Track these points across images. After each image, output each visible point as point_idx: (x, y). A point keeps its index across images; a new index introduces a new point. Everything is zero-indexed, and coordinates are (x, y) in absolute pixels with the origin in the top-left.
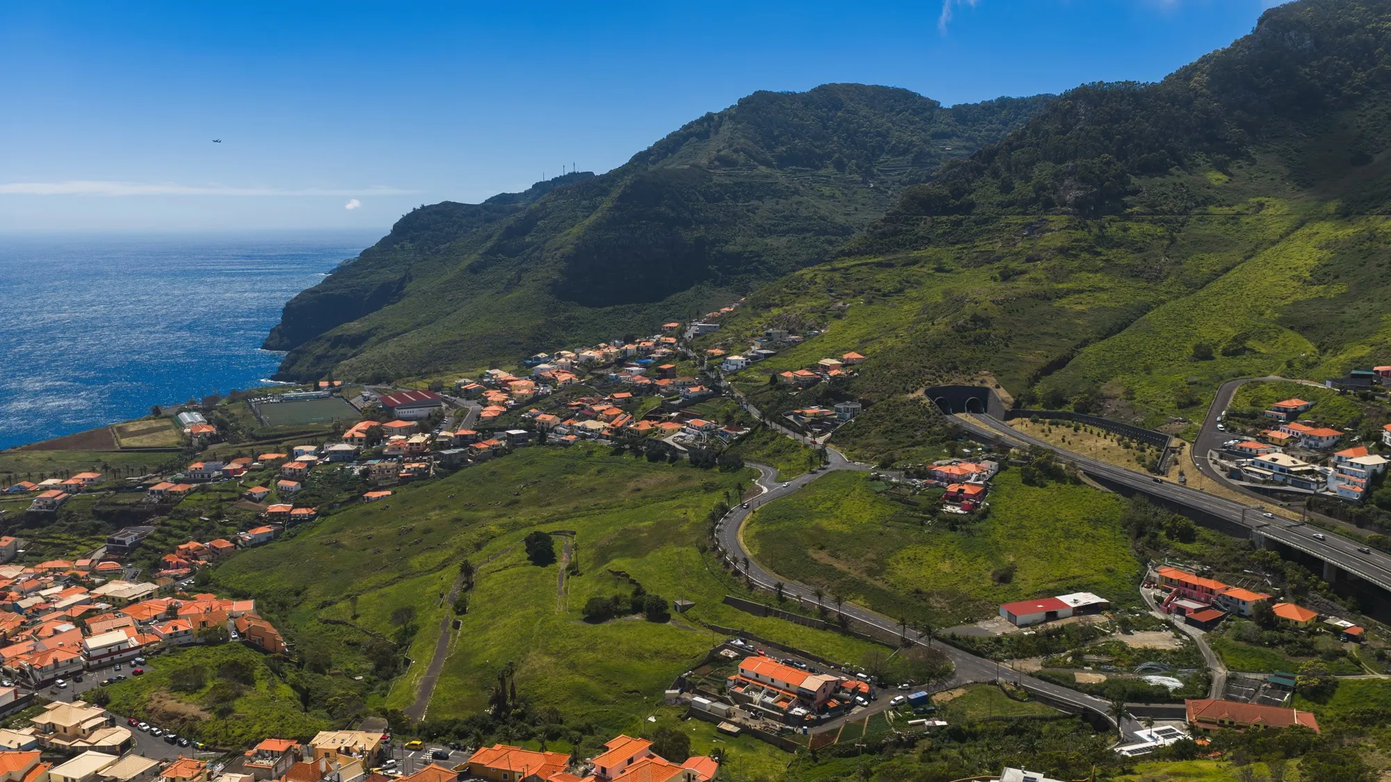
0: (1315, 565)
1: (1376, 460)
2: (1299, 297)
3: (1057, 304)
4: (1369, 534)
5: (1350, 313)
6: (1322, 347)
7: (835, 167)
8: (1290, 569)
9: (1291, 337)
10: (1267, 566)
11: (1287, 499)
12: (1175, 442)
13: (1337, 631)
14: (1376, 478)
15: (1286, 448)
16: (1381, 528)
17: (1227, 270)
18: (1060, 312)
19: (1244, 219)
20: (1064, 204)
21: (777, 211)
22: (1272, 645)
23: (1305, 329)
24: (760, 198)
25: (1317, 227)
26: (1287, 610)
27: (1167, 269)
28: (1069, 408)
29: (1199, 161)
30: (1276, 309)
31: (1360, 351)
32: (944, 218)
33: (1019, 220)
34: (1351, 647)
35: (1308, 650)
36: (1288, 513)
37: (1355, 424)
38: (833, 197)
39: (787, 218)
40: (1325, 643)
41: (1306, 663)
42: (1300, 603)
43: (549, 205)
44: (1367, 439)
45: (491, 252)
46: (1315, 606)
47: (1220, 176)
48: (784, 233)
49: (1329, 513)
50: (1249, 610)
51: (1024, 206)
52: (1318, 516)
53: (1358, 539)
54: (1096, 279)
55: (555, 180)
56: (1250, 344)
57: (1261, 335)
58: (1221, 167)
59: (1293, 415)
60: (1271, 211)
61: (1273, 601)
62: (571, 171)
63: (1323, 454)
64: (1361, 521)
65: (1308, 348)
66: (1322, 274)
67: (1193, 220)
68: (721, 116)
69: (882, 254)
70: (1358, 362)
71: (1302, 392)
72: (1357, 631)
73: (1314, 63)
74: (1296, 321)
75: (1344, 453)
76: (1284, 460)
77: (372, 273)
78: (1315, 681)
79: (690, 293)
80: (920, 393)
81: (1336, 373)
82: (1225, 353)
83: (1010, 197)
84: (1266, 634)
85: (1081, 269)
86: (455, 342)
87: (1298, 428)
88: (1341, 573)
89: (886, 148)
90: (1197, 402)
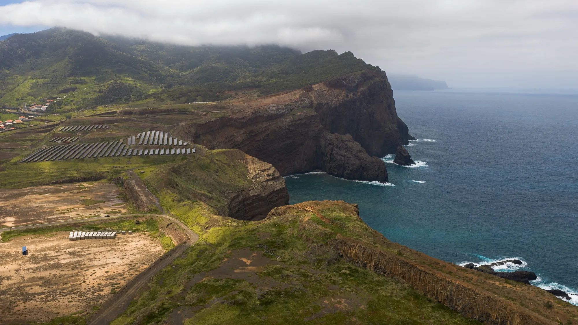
2: (29, 91)
5: (38, 93)
6: (35, 98)
9: (30, 97)
12: (20, 109)
17: (15, 88)
19: (15, 79)
23: (32, 96)
25: (28, 81)
27: (5, 88)
29: (3, 68)
30: (26, 93)
31: (41, 98)
47: (8, 71)
56: (24, 98)
57: (25, 97)
58: (8, 70)
59: (35, 104)
60: (19, 78)
65: (33, 98)
66: (32, 88)
67: (6, 79)
73: (20, 50)
74: (29, 94)
76: (36, 108)
82: (21, 99)
90: (20, 105)
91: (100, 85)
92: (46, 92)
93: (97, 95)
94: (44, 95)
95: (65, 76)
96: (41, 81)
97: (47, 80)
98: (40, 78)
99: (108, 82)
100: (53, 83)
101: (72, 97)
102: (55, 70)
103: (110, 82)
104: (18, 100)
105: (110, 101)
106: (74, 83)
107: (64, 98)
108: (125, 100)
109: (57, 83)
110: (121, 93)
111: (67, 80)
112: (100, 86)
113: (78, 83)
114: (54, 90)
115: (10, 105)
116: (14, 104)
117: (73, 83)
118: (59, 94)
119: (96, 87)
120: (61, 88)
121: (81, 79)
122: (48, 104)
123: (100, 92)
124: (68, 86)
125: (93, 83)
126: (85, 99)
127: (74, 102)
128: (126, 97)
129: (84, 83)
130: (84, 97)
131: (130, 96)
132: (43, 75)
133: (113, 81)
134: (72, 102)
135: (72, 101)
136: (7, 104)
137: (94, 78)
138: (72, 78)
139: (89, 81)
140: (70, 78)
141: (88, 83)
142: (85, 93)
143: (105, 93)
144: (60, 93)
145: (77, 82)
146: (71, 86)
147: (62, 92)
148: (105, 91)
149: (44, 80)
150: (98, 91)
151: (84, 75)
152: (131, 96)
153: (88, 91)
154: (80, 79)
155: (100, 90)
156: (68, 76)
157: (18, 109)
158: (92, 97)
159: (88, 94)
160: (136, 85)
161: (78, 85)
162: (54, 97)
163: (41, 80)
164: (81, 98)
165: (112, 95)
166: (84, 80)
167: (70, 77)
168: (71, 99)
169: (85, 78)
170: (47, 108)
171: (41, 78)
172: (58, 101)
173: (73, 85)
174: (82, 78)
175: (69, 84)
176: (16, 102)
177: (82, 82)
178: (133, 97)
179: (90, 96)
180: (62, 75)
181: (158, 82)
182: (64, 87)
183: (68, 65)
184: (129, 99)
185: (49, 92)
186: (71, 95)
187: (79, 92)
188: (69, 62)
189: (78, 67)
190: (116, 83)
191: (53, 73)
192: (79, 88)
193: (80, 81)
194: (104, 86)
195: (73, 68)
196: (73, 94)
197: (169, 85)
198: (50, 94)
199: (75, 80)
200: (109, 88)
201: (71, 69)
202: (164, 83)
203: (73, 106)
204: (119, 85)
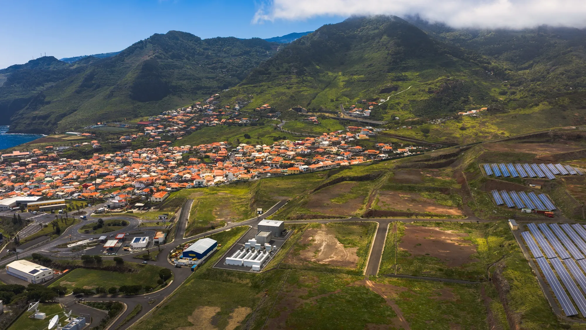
3: (302, 93)
5: (353, 93)
7: (187, 59)
9: (346, 98)
12: (339, 113)
18: (303, 95)
19: (325, 76)
20: (294, 73)
21: (180, 73)
23: (347, 96)
24: (173, 69)
27: (317, 86)
28: (317, 110)
29: (313, 63)
30: (340, 93)
32: (265, 76)
33: (283, 76)
38: (190, 69)
39: (183, 75)
43: (96, 70)
44: (367, 109)
45: (81, 86)
47: (318, 67)
48: (184, 80)
51: (284, 73)
54: (305, 88)
55: (38, 59)
56: (339, 99)
58: (318, 65)
60: (330, 74)
62: (44, 56)
65: (349, 99)
67: (317, 76)
68: (146, 41)
69: (253, 84)
73: (329, 42)
76: (357, 112)
77: (7, 96)
79: (167, 97)
80: (291, 109)
82: (336, 101)
83: (279, 71)
85: (302, 86)
86: (106, 113)
89: (196, 53)
90: (338, 108)
91: (426, 83)
92: (363, 91)
93: (429, 96)
94: (361, 95)
95: (384, 72)
96: (355, 78)
97: (362, 76)
98: (352, 75)
99: (437, 78)
100: (370, 81)
101: (397, 98)
102: (371, 64)
103: (440, 78)
104: (332, 101)
105: (445, 104)
106: (396, 81)
107: (388, 99)
108: (462, 103)
109: (375, 81)
110: (456, 94)
111: (387, 77)
112: (427, 84)
113: (400, 80)
114: (372, 89)
115: (326, 107)
116: (331, 106)
117: (394, 80)
118: (380, 94)
119: (422, 85)
120: (381, 87)
122: (371, 107)
123: (430, 92)
124: (389, 85)
125: (418, 81)
126: (414, 101)
127: (402, 105)
128: (463, 98)
129: (407, 80)
130: (412, 99)
131: (468, 98)
132: (356, 71)
133: (443, 77)
134: (398, 105)
135: (398, 104)
136: (322, 106)
137: (418, 74)
138: (392, 75)
139: (412, 77)
140: (390, 74)
141: (410, 80)
142: (411, 93)
143: (438, 93)
145: (399, 79)
146: (392, 84)
147: (383, 92)
148: (438, 91)
149: (358, 76)
150: (427, 90)
152: (469, 97)
153: (414, 90)
154: (401, 75)
155: (430, 89)
156: (387, 72)
157: (337, 113)
158: (422, 98)
159: (414, 95)
160: (472, 82)
161: (400, 83)
162: (375, 98)
164: (409, 100)
165: (446, 96)
166: (407, 76)
167: (389, 72)
168: (397, 101)
169: (407, 74)
170: (370, 113)
171: (355, 75)
172: (383, 104)
173: (395, 83)
174: (403, 74)
175: (390, 81)
176: (332, 104)
177: (404, 79)
178: (471, 98)
179: (419, 97)
180: (381, 71)
181: (498, 78)
182: (384, 85)
183: (386, 58)
184: (467, 101)
185: (366, 92)
186: (395, 96)
187: (403, 92)
188: (388, 54)
189: (398, 61)
190: (449, 80)
191: (367, 67)
192: (401, 87)
193: (401, 78)
194: (433, 83)
195: (393, 62)
196: (398, 95)
197: (518, 82)
198: (369, 94)
199: (396, 77)
200: (441, 87)
201: (390, 63)
202: (507, 80)
203: (401, 110)
204: (453, 82)
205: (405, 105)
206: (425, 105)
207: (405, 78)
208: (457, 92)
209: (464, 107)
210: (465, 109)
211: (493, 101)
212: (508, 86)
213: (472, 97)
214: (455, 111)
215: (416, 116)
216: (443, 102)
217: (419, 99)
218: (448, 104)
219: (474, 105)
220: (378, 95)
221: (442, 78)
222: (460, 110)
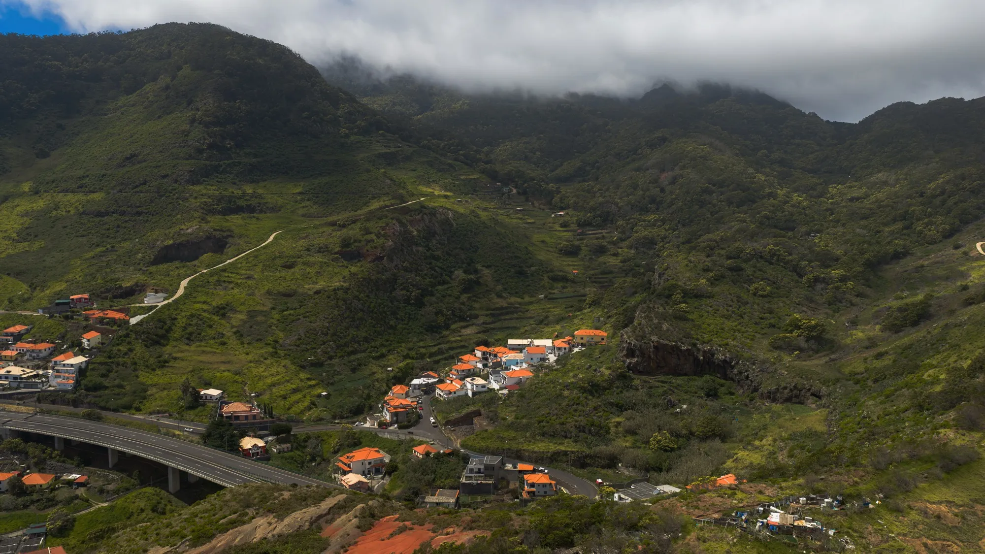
0: (47, 440)
1: (80, 359)
2: (11, 251)
4: (83, 410)
5: (49, 260)
6: (33, 287)
8: (32, 449)
9: (9, 281)
10: (14, 451)
11: (21, 398)
13: (70, 483)
14: (81, 371)
15: (17, 362)
16: (90, 404)
22: (26, 507)
23: (18, 274)
25: (17, 201)
26: (34, 479)
31: (60, 287)
34: (81, 491)
35: (52, 502)
36: (23, 409)
37: (63, 337)
40: (63, 494)
41: (51, 512)
42: (41, 471)
44: (72, 346)
46: (53, 469)
49: (53, 402)
50: (4, 487)
52: (46, 406)
53: (75, 416)
59: (18, 337)
61: (21, 475)
63: (43, 362)
64: (75, 403)
65: (22, 289)
66: (25, 235)
70: (59, 294)
71: (23, 320)
72: (84, 479)
74: (11, 269)
75: (58, 358)
76: (16, 371)
78: (59, 523)
81: (45, 303)
84: (20, 500)
87: (24, 346)
88: (67, 442)
91: (331, 219)
92: (91, 254)
93: (346, 273)
94: (78, 271)
95: (176, 181)
96: (72, 201)
97: (98, 196)
98: (66, 191)
99: (366, 204)
100: (123, 213)
101: (219, 282)
102: (133, 156)
103: (375, 204)
106: (220, 213)
107: (181, 292)
108: (465, 291)
109: (139, 214)
110: (437, 258)
111: (185, 199)
112: (333, 224)
113: (238, 210)
114: (126, 245)
117: (213, 212)
118: (153, 269)
119: (316, 227)
120: (161, 237)
121: (244, 193)
122: (93, 339)
123: (348, 253)
124: (191, 228)
126: (288, 295)
127: (237, 318)
129: (261, 211)
130: (283, 287)
131: (476, 271)
132: (81, 178)
133: (387, 201)
134: (223, 315)
135: (223, 311)
137: (299, 189)
138: (208, 190)
139: (280, 201)
140: (197, 188)
141: (275, 210)
142: (279, 262)
143: (379, 258)
144: (156, 261)
145: (232, 208)
146: (205, 227)
147: (166, 256)
148: (378, 252)
149: (81, 197)
150: (337, 249)
151: (254, 173)
152: (479, 266)
153: (289, 247)
154: (240, 192)
155: (346, 243)
156: (188, 182)
158: (321, 284)
159: (290, 266)
160: (475, 215)
161: (235, 221)
162: (127, 284)
163: (70, 196)
164: (269, 293)
165: (406, 270)
166: (260, 196)
167: (197, 183)
168: (220, 297)
169: (260, 189)
171: (73, 192)
172: (151, 318)
173: (216, 221)
174: (249, 190)
175: (196, 215)
177: (252, 208)
178: (486, 271)
179: (306, 276)
180: (164, 177)
181: (536, 204)
182: (173, 231)
183: (186, 133)
184: (477, 283)
185: (100, 255)
186: (212, 274)
187: (246, 258)
188: (193, 121)
189: (229, 143)
190: (406, 211)
191: (121, 166)
192: (241, 236)
193: (241, 203)
194: (354, 222)
195: (211, 146)
196: (224, 270)
197: (600, 216)
198: (108, 266)
199: (220, 199)
200: (386, 236)
201: (200, 151)
202: (562, 209)
203: (233, 342)
204: (423, 219)
205: (252, 314)
206: (336, 313)
207: (254, 202)
208: (438, 253)
209: (471, 308)
210: (477, 317)
211: (555, 279)
212: (574, 227)
213: (488, 267)
214: (447, 327)
215: (303, 367)
216: (400, 293)
217: (309, 288)
218: (420, 304)
219: (499, 296)
220: (144, 272)
221: (382, 203)
222: (462, 319)
